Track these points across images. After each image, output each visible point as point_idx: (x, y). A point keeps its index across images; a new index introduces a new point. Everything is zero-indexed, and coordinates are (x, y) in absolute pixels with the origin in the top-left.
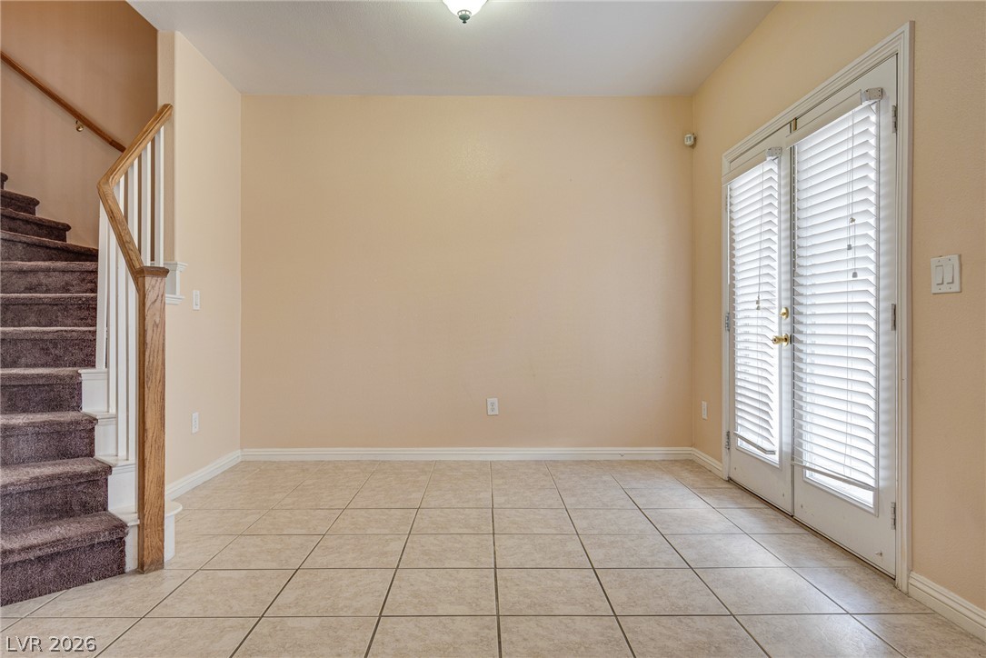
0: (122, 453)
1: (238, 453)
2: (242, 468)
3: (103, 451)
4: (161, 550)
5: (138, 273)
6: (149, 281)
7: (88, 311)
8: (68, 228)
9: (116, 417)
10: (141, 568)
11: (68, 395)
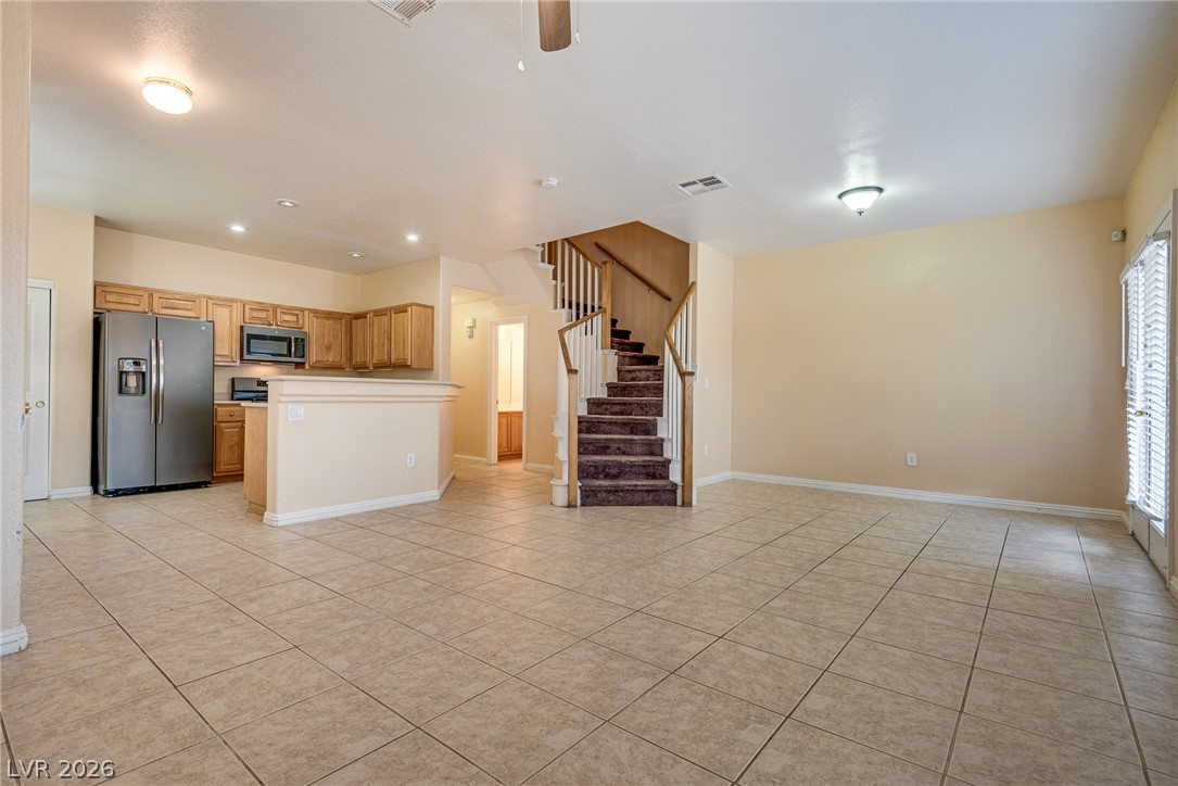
0: (675, 456)
1: (729, 473)
2: (733, 481)
3: (667, 454)
4: (691, 498)
5: (683, 374)
6: (687, 378)
7: (659, 390)
8: (643, 345)
9: (672, 439)
10: (683, 505)
11: (650, 429)
